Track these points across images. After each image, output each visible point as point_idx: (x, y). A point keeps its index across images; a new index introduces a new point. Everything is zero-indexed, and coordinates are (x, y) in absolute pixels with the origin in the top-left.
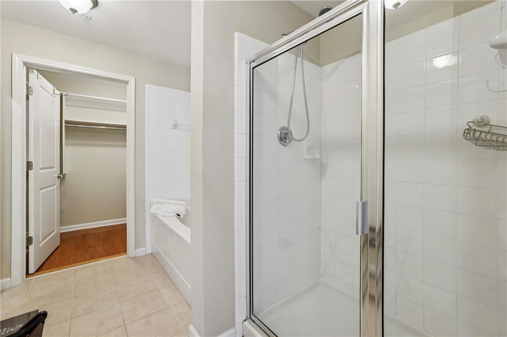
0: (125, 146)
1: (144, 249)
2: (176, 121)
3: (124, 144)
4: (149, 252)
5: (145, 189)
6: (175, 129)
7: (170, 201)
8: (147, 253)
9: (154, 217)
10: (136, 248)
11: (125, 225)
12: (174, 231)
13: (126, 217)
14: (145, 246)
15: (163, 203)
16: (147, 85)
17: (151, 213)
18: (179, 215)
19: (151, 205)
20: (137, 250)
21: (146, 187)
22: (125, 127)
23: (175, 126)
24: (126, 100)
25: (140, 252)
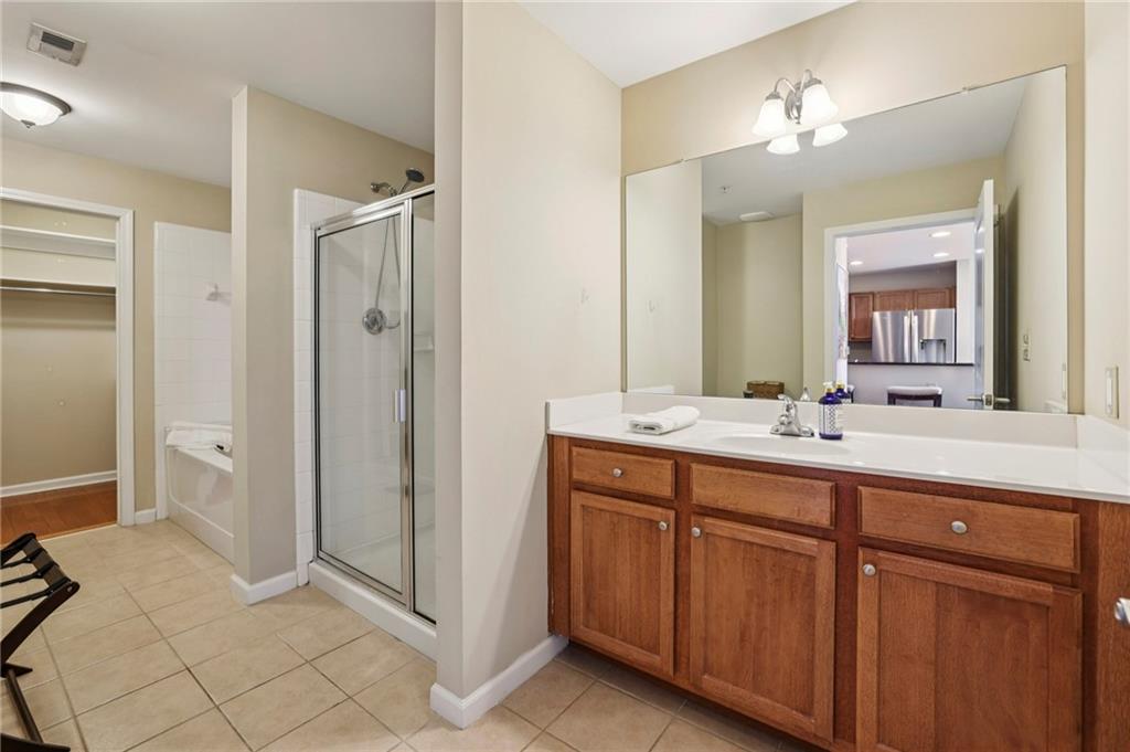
0: (114, 328)
1: (153, 510)
2: (216, 287)
3: (111, 323)
4: (162, 515)
5: (154, 405)
6: (215, 300)
7: (204, 426)
8: (159, 518)
9: (174, 451)
10: (136, 511)
11: (114, 483)
12: (208, 464)
13: (115, 468)
14: (154, 506)
15: (191, 429)
16: (156, 224)
17: (168, 446)
18: (222, 448)
19: (166, 433)
20: (138, 513)
21: (157, 403)
22: (113, 290)
23: (215, 296)
24: (114, 238)
25: (145, 515)
